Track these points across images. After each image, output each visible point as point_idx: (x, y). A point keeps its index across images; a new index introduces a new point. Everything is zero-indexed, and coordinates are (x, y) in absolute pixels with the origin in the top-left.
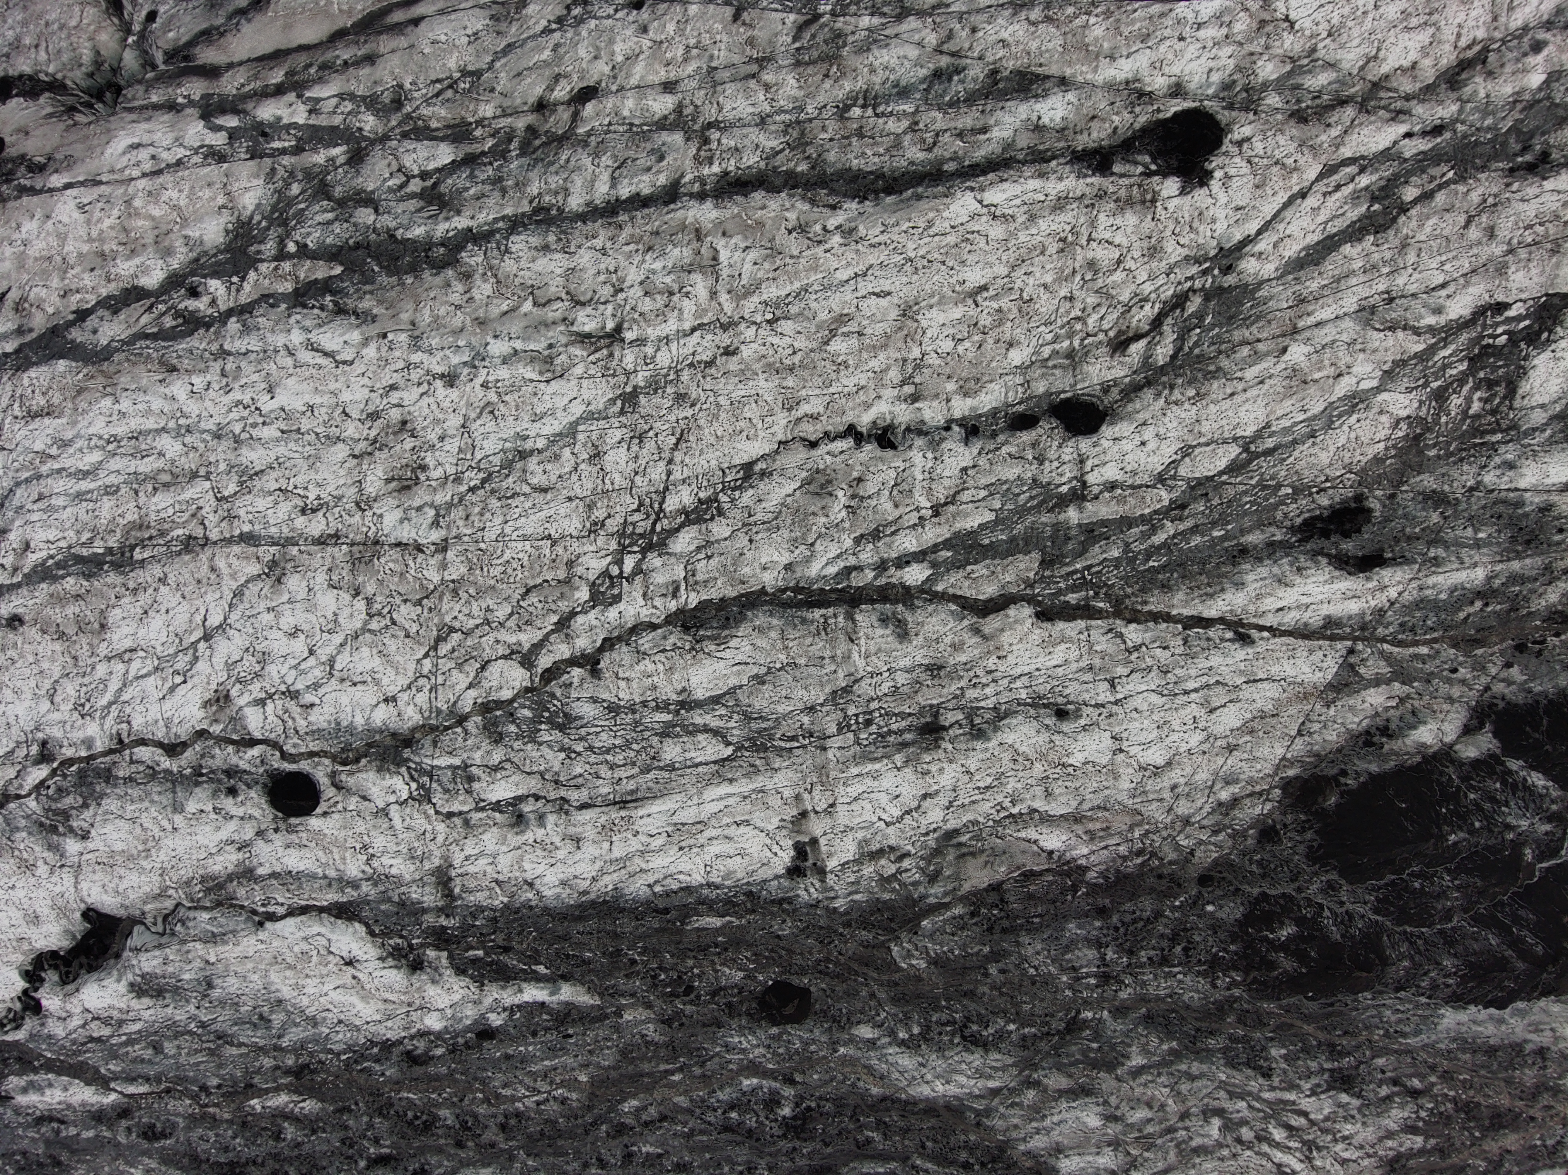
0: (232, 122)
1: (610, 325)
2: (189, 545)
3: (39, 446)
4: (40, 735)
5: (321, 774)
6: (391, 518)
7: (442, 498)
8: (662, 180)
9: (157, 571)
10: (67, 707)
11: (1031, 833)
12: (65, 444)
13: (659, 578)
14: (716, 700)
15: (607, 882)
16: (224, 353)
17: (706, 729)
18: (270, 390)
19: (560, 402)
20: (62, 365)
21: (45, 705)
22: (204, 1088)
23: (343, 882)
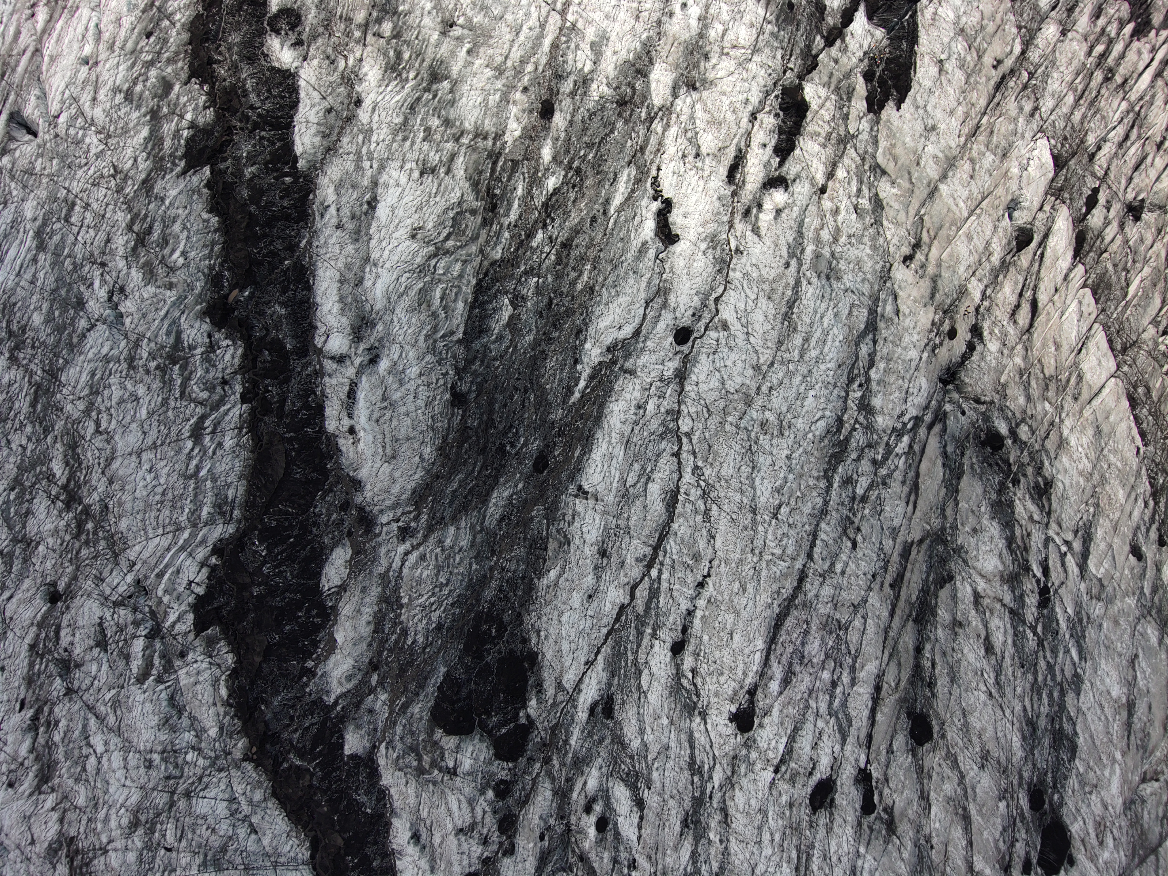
0: (909, 426)
1: (779, 517)
2: (780, 343)
3: (840, 305)
4: (745, 253)
5: (685, 348)
6: (755, 415)
7: (753, 434)
8: (816, 556)
9: (777, 328)
10: (749, 269)
11: (558, 568)
12: (836, 315)
13: (693, 491)
14: (646, 489)
15: (605, 426)
16: (835, 386)
17: (638, 482)
18: (815, 396)
19: (763, 489)
20: (862, 326)
21: (754, 261)
22: (601, 250)
23: (646, 338)
